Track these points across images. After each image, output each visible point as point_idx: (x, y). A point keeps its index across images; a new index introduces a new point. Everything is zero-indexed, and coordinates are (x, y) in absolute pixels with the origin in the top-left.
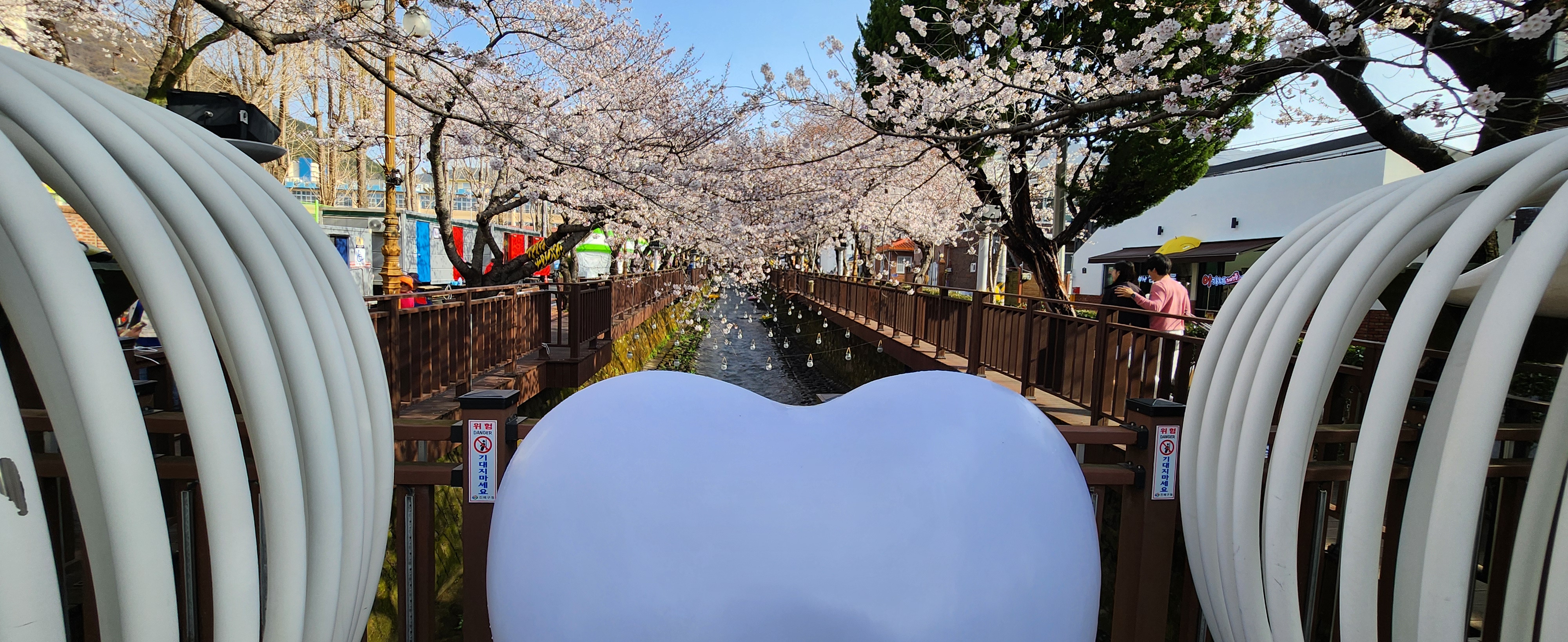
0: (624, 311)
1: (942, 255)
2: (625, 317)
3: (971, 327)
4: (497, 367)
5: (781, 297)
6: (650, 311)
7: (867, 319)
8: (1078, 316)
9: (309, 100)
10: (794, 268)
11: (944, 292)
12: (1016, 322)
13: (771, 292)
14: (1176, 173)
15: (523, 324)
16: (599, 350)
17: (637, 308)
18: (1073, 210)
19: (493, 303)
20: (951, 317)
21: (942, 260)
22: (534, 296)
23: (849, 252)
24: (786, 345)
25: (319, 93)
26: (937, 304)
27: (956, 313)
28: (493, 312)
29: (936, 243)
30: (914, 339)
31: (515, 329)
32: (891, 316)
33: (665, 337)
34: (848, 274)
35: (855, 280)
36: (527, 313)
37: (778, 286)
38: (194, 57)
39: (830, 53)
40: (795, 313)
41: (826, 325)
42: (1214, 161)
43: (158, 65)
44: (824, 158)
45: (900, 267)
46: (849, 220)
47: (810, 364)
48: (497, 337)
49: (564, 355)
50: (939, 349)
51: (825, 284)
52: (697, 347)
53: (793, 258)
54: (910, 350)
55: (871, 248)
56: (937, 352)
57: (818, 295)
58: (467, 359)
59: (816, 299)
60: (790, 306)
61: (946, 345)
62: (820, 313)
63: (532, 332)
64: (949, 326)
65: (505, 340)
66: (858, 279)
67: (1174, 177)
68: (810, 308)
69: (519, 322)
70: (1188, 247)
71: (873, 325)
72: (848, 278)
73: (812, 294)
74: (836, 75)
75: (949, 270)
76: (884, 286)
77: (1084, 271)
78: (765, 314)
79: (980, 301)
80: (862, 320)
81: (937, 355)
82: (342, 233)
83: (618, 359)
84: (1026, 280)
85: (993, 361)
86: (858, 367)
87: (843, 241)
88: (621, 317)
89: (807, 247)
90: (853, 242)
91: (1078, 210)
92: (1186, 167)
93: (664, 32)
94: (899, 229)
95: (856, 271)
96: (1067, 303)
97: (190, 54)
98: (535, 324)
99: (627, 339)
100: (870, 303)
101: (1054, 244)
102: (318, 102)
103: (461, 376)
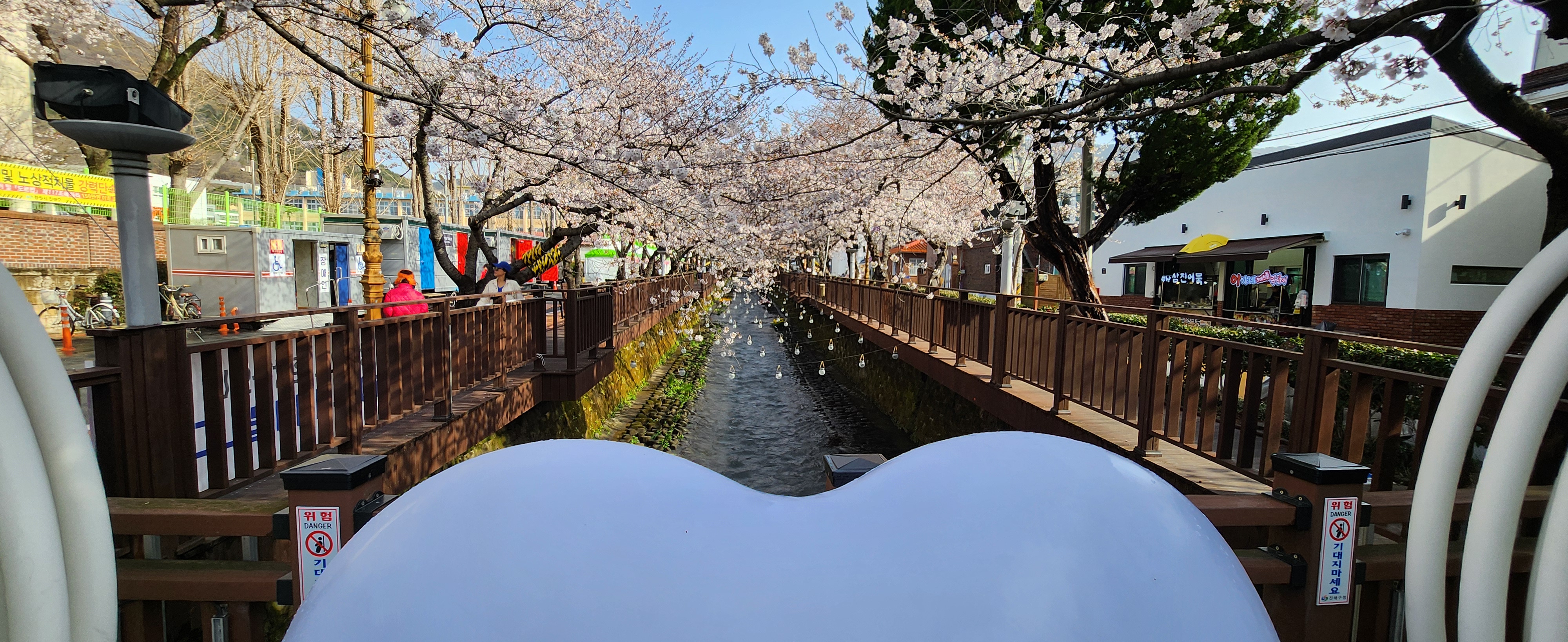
0: (630, 318)
1: (955, 257)
2: (630, 323)
3: (995, 333)
4: (483, 382)
5: (792, 301)
6: (658, 317)
7: (880, 323)
8: (1110, 320)
9: (312, 106)
10: (805, 271)
11: (964, 295)
12: (1046, 328)
13: (782, 296)
14: (1217, 163)
15: (514, 334)
16: (599, 360)
17: (644, 314)
18: (1102, 206)
19: (477, 312)
20: (972, 322)
21: (955, 262)
22: (526, 305)
23: (861, 254)
24: (797, 352)
25: (322, 99)
26: (957, 308)
27: (977, 318)
28: (478, 322)
29: (952, 244)
30: (932, 345)
31: (504, 340)
32: (906, 321)
33: (675, 343)
34: (860, 277)
35: (868, 283)
36: (519, 323)
37: (789, 289)
38: (188, 61)
39: (840, 24)
40: (806, 317)
41: (838, 330)
42: (1259, 149)
43: (153, 70)
44: (833, 148)
45: (912, 268)
46: (861, 221)
47: (822, 372)
48: (483, 350)
49: (559, 366)
50: (959, 356)
51: (836, 288)
52: (708, 353)
53: (804, 261)
54: (927, 357)
55: (883, 250)
56: (957, 359)
57: (829, 298)
58: (446, 375)
59: (828, 303)
60: (802, 310)
61: (966, 351)
62: (832, 317)
63: (524, 342)
64: (970, 332)
65: (492, 352)
66: (871, 282)
67: (1215, 169)
68: (822, 312)
69: (508, 332)
70: (1215, 246)
71: (887, 330)
72: (861, 281)
73: (823, 298)
74: (846, 49)
75: (963, 272)
76: (898, 290)
77: (1104, 271)
78: (776, 318)
79: (1005, 305)
80: (875, 324)
81: (957, 363)
82: (342, 240)
83: (625, 366)
84: (1043, 282)
85: (1021, 369)
86: (872, 373)
87: (854, 242)
88: (626, 324)
89: (818, 250)
90: (865, 244)
91: (1108, 207)
92: (1228, 157)
93: (664, 24)
94: (913, 229)
95: (868, 273)
96: (1098, 306)
97: (183, 59)
98: (528, 334)
99: (634, 346)
100: (884, 307)
101: (1083, 243)
102: (321, 109)
103: (439, 393)
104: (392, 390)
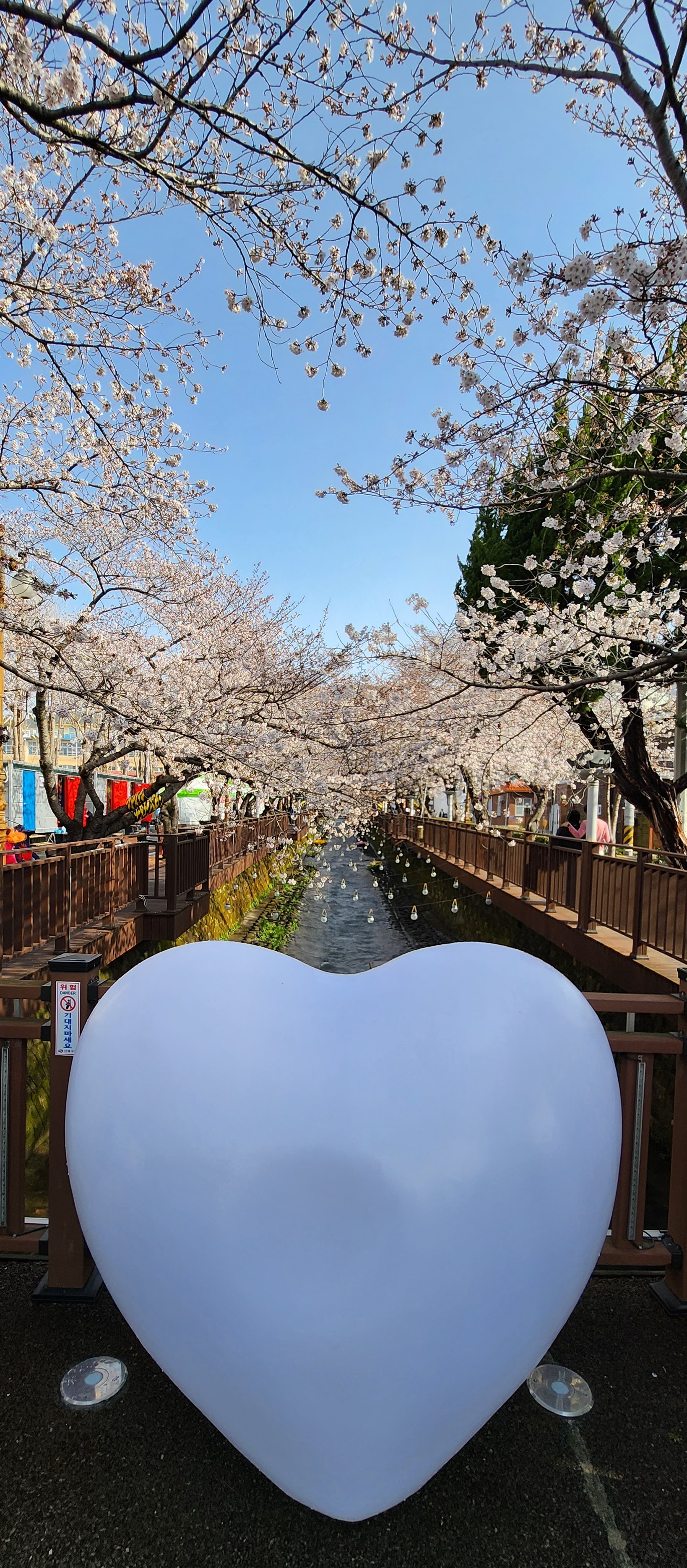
0: (224, 861)
1: (564, 796)
2: (224, 866)
4: (95, 920)
6: (252, 859)
7: (476, 868)
10: (403, 812)
12: (626, 875)
13: (380, 838)
15: (121, 877)
16: (196, 902)
17: (237, 856)
19: (92, 856)
22: (132, 848)
24: (391, 896)
26: (547, 854)
28: (92, 866)
29: (549, 787)
30: (524, 890)
31: (113, 882)
32: (501, 866)
33: (268, 886)
36: (125, 866)
37: (387, 831)
41: (434, 874)
45: (519, 808)
47: (414, 916)
48: (96, 890)
49: (159, 907)
50: (549, 902)
51: (434, 829)
54: (521, 903)
55: (483, 792)
56: (547, 905)
57: (427, 842)
58: (67, 913)
59: (425, 846)
62: (428, 861)
63: (129, 884)
65: (103, 893)
69: (117, 874)
71: (483, 875)
72: (459, 824)
73: (421, 840)
80: (471, 869)
81: (547, 908)
83: (218, 909)
85: (604, 915)
88: (221, 866)
93: (262, 580)
94: (510, 773)
95: (468, 815)
98: (133, 876)
99: (227, 888)
100: (480, 852)
101: (672, 790)
103: (60, 930)
104: (25, 924)
